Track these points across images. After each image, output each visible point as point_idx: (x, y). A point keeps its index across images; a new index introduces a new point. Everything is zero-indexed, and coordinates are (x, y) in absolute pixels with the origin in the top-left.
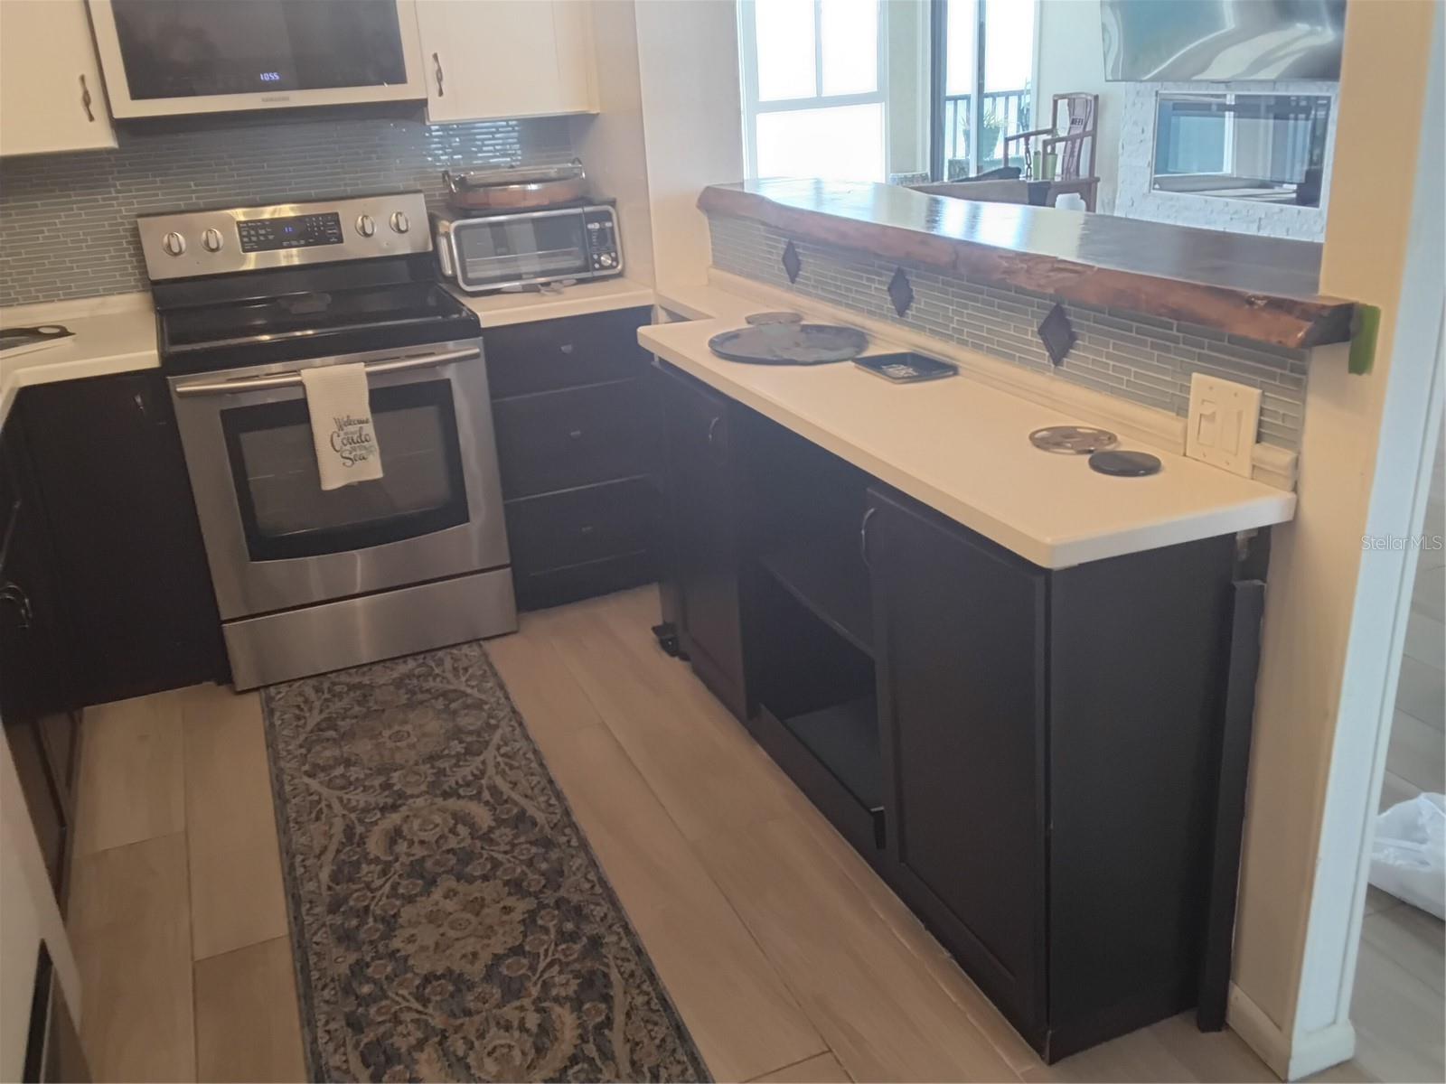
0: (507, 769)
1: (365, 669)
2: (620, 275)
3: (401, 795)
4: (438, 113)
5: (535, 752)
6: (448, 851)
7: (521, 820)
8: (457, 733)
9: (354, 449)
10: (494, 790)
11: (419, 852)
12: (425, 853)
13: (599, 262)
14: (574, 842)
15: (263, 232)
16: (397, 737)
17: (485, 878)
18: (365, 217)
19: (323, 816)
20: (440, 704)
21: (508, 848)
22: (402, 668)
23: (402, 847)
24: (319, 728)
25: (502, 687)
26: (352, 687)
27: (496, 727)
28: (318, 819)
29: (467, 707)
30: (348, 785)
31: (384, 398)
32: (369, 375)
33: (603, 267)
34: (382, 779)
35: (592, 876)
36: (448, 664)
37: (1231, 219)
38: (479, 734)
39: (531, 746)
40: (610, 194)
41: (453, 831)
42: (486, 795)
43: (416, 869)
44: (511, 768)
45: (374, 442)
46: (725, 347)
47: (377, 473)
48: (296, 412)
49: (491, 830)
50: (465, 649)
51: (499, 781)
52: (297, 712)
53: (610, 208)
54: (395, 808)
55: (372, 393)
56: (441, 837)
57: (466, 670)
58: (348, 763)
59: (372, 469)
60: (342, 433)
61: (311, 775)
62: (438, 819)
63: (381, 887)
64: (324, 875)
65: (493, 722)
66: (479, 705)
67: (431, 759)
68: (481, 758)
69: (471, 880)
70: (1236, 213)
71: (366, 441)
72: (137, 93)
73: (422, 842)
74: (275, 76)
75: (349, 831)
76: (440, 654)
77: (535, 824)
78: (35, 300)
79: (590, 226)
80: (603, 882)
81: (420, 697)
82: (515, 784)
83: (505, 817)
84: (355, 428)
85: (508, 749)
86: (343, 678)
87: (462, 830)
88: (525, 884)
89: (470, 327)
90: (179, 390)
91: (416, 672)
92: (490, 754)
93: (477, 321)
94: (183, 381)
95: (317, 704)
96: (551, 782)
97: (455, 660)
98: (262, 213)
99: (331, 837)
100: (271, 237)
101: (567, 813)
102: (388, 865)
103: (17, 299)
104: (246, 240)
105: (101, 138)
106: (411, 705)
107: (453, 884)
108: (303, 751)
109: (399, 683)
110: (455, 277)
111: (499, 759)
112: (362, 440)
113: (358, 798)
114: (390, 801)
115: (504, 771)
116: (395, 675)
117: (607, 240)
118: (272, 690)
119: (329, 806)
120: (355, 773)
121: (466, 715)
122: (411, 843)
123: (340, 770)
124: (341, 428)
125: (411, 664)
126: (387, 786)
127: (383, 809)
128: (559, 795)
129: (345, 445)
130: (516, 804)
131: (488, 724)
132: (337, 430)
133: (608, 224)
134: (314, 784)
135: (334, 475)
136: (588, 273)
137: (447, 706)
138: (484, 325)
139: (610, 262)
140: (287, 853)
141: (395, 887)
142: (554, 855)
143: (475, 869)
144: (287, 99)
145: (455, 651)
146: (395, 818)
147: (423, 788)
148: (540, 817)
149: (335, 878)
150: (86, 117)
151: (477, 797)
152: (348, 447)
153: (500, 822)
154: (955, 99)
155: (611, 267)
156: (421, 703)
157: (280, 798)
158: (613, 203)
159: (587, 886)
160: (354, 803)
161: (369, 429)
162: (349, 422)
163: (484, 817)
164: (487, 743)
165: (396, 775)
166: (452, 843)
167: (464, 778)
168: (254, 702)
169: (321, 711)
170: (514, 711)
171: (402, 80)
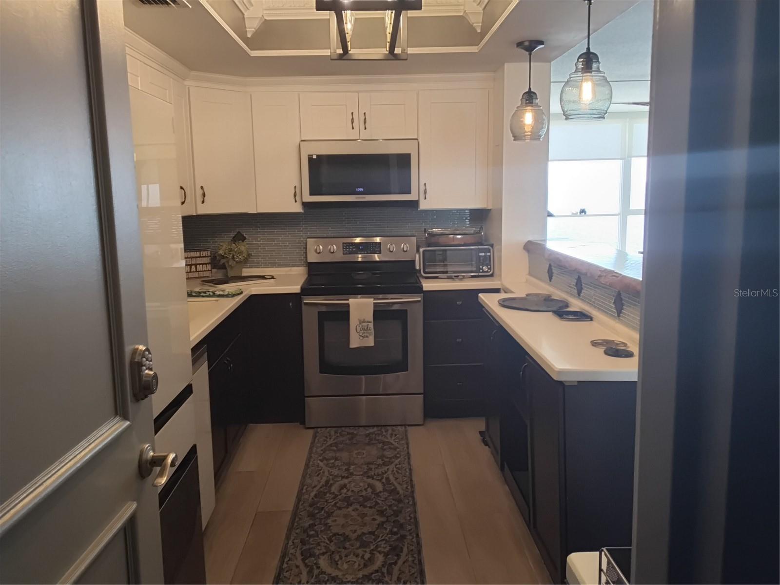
0: (396, 473)
1: (357, 428)
2: (492, 275)
3: (352, 474)
4: (424, 206)
5: (410, 469)
6: (361, 496)
7: (394, 491)
8: (382, 457)
9: (364, 333)
10: (387, 479)
11: (350, 494)
12: (352, 495)
13: (482, 269)
14: (411, 503)
15: (351, 247)
16: (358, 454)
17: (370, 507)
18: (391, 244)
19: (320, 476)
20: (380, 445)
21: (384, 499)
22: (371, 430)
23: (345, 491)
24: (331, 445)
25: (408, 444)
26: (349, 433)
27: (399, 458)
28: (318, 475)
29: (390, 448)
30: (333, 466)
31: (379, 314)
32: (374, 303)
33: (483, 272)
34: (347, 467)
35: (412, 516)
36: (390, 432)
38: (391, 458)
39: (409, 467)
40: (492, 242)
41: (366, 490)
42: (384, 480)
43: (346, 499)
44: (398, 473)
45: (373, 331)
47: (372, 344)
48: (343, 314)
49: (380, 492)
50: (399, 428)
51: (391, 477)
52: (325, 439)
53: (490, 248)
54: (347, 477)
55: (375, 311)
56: (360, 491)
57: (396, 435)
58: (336, 459)
59: (370, 342)
60: (360, 326)
61: (321, 461)
62: (361, 484)
63: (331, 502)
64: (312, 494)
65: (398, 455)
66: (395, 449)
67: (368, 464)
68: (387, 467)
69: (365, 507)
71: (370, 330)
72: (312, 193)
73: (352, 491)
74: (362, 189)
75: (327, 482)
76: (388, 428)
77: (398, 494)
78: (267, 266)
79: (480, 254)
80: (415, 518)
81: (374, 442)
82: (396, 479)
83: (387, 489)
84: (365, 324)
85: (400, 466)
86: (348, 430)
87: (369, 490)
88: (385, 513)
89: (419, 290)
90: (305, 301)
91: (376, 433)
92: (391, 467)
93: (421, 287)
94: (306, 299)
95: (333, 437)
96: (411, 480)
97: (393, 430)
99: (320, 482)
100: (354, 250)
101: (413, 492)
102: (337, 496)
103: (261, 265)
104: (344, 250)
105: (297, 208)
106: (369, 444)
107: (358, 507)
108: (322, 452)
109: (368, 435)
110: (420, 270)
111: (395, 469)
112: (368, 329)
113: (336, 472)
114: (346, 475)
115: (395, 473)
116: (368, 432)
117: (488, 261)
118: (319, 429)
119: (324, 472)
120: (338, 463)
121: (388, 451)
122: (348, 490)
123: (333, 461)
124: (360, 324)
125: (375, 429)
126: (347, 470)
127: (343, 477)
128: (412, 486)
129: (361, 330)
130: (394, 485)
131: (396, 456)
132: (359, 324)
133: (488, 254)
134: (321, 464)
135: (355, 342)
136: (479, 275)
137: (383, 447)
138: (424, 289)
139: (484, 268)
140: (302, 485)
141: (336, 503)
142: (401, 505)
143: (368, 504)
144: (364, 198)
145: (394, 428)
146: (346, 481)
147: (361, 473)
148: (401, 492)
149: (316, 496)
150: (294, 201)
151: (380, 480)
152: (362, 331)
153: (385, 490)
155: (487, 272)
156: (373, 444)
157: (307, 465)
158: (492, 246)
159: (408, 518)
160: (333, 473)
161: (371, 325)
162: (364, 322)
163: (379, 486)
164: (392, 463)
165: (352, 467)
166: (364, 493)
167: (378, 473)
168: (311, 432)
169: (334, 440)
170: (408, 453)
171: (409, 192)
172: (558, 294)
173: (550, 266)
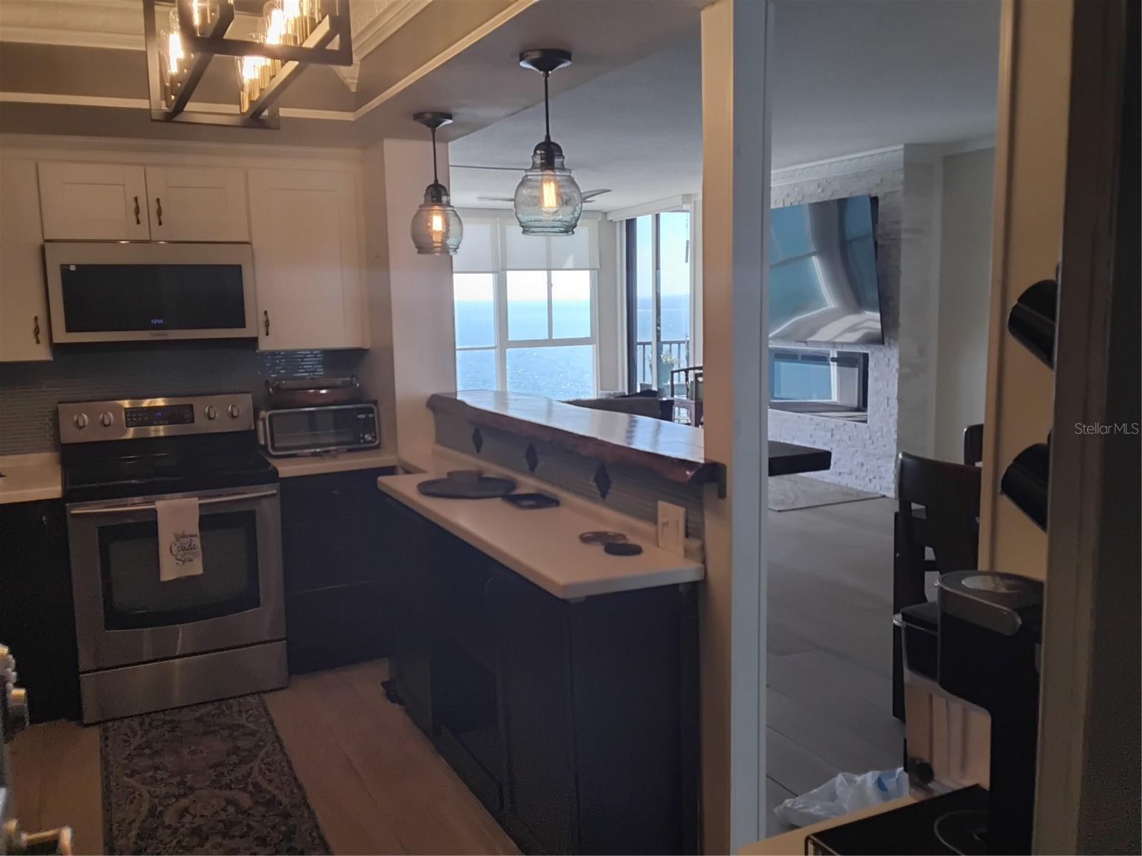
0: (267, 772)
1: (176, 711)
2: (378, 447)
3: (192, 789)
4: (265, 345)
5: (289, 762)
6: (219, 821)
7: (271, 802)
8: (236, 750)
9: (185, 554)
10: (255, 785)
11: (199, 821)
12: (203, 822)
13: (364, 438)
14: (306, 815)
15: (140, 415)
16: (193, 753)
17: (242, 837)
18: (211, 407)
19: (136, 802)
20: (225, 733)
21: (260, 819)
22: (203, 710)
23: (188, 818)
24: (139, 747)
25: (272, 722)
26: (165, 722)
27: (264, 747)
28: (132, 802)
29: (245, 734)
30: (154, 781)
31: (209, 521)
32: (200, 505)
33: (366, 442)
34: (178, 779)
35: (315, 834)
36: (235, 709)
37: (815, 429)
38: (249, 750)
39: (286, 758)
40: (374, 398)
41: (224, 810)
42: (250, 788)
43: (196, 831)
44: (270, 771)
45: (199, 549)
46: (428, 489)
47: (200, 571)
48: (147, 528)
49: (250, 808)
50: (249, 699)
51: (260, 779)
52: (125, 738)
53: (374, 407)
54: (184, 795)
55: (201, 517)
56: (216, 812)
57: (247, 711)
58: (157, 768)
59: (197, 568)
60: (178, 543)
61: (131, 775)
62: (214, 802)
63: (169, 843)
65: (261, 744)
66: (253, 734)
67: (214, 766)
68: (249, 766)
69: (233, 837)
70: (817, 425)
71: (194, 549)
72: (70, 328)
73: (202, 816)
74: (161, 321)
75: (152, 812)
76: (231, 701)
77: (281, 804)
79: (359, 416)
80: (322, 838)
81: (213, 728)
82: (270, 781)
83: (261, 801)
84: (185, 540)
85: (268, 760)
86: (161, 716)
87: (231, 809)
88: (268, 839)
89: (273, 476)
90: (72, 512)
91: (213, 713)
92: (256, 765)
93: (276, 472)
94: (74, 507)
95: (140, 733)
96: (296, 779)
97: (240, 704)
98: (142, 403)
99: (139, 813)
100: (146, 418)
101: (304, 798)
102: (176, 829)
104: (129, 419)
105: (42, 353)
106: (205, 734)
107: (219, 839)
108: (126, 761)
109: (199, 720)
110: (266, 446)
111: (263, 766)
112: (192, 547)
113: (161, 790)
114: (182, 791)
115: (265, 773)
116: (197, 714)
117: (370, 425)
118: (110, 724)
119: (140, 795)
120: (160, 775)
121: (243, 740)
122: (195, 816)
123: (150, 773)
124: (178, 540)
125: (210, 707)
126: (182, 783)
127: (178, 797)
128: (300, 787)
129: (179, 551)
130: (269, 792)
131: (259, 746)
132: (175, 541)
133: (371, 415)
134: (132, 782)
135: (170, 570)
136: (357, 447)
137: (231, 735)
138: (281, 475)
139: (366, 436)
140: (108, 821)
141: (179, 842)
142: (291, 822)
143: (236, 831)
144: (165, 335)
145: (242, 700)
146: (184, 802)
147: (208, 783)
148: (285, 801)
149: (139, 836)
150: (34, 340)
151: (244, 789)
152: (181, 553)
153: (257, 803)
154: (644, 344)
155: (371, 442)
156: (214, 731)
157: (107, 791)
158: (375, 403)
159: (309, 839)
160: (158, 793)
161: (197, 541)
162: (184, 536)
163: (245, 800)
164: (256, 756)
165: (189, 776)
166: (223, 816)
167: (236, 778)
168: (94, 734)
169: (142, 737)
170: (277, 737)
171: (243, 325)
172: (494, 470)
173: (477, 431)
